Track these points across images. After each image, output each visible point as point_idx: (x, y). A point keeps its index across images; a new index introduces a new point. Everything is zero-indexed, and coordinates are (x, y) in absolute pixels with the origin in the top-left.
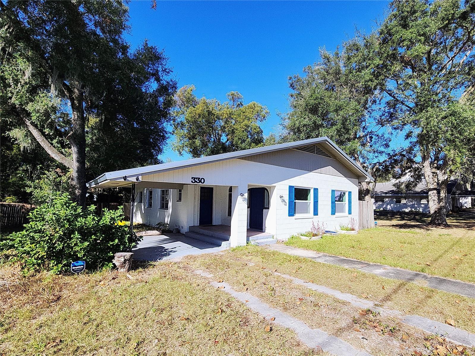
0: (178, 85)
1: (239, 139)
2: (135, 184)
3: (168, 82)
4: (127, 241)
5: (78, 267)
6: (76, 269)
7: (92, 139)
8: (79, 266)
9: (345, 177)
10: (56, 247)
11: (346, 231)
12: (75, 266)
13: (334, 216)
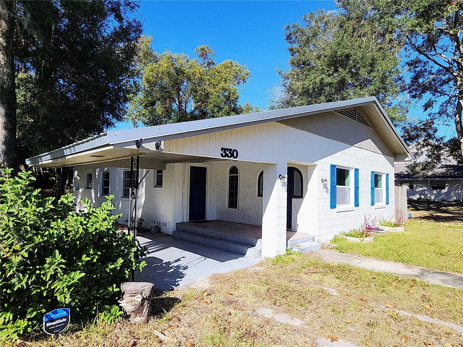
0: (143, 28)
1: (214, 106)
2: (138, 157)
3: (129, 23)
4: (133, 259)
5: (57, 322)
6: (53, 326)
7: (24, 96)
8: (57, 319)
9: (384, 154)
10: (14, 285)
11: (391, 228)
12: (52, 320)
13: (374, 207)
